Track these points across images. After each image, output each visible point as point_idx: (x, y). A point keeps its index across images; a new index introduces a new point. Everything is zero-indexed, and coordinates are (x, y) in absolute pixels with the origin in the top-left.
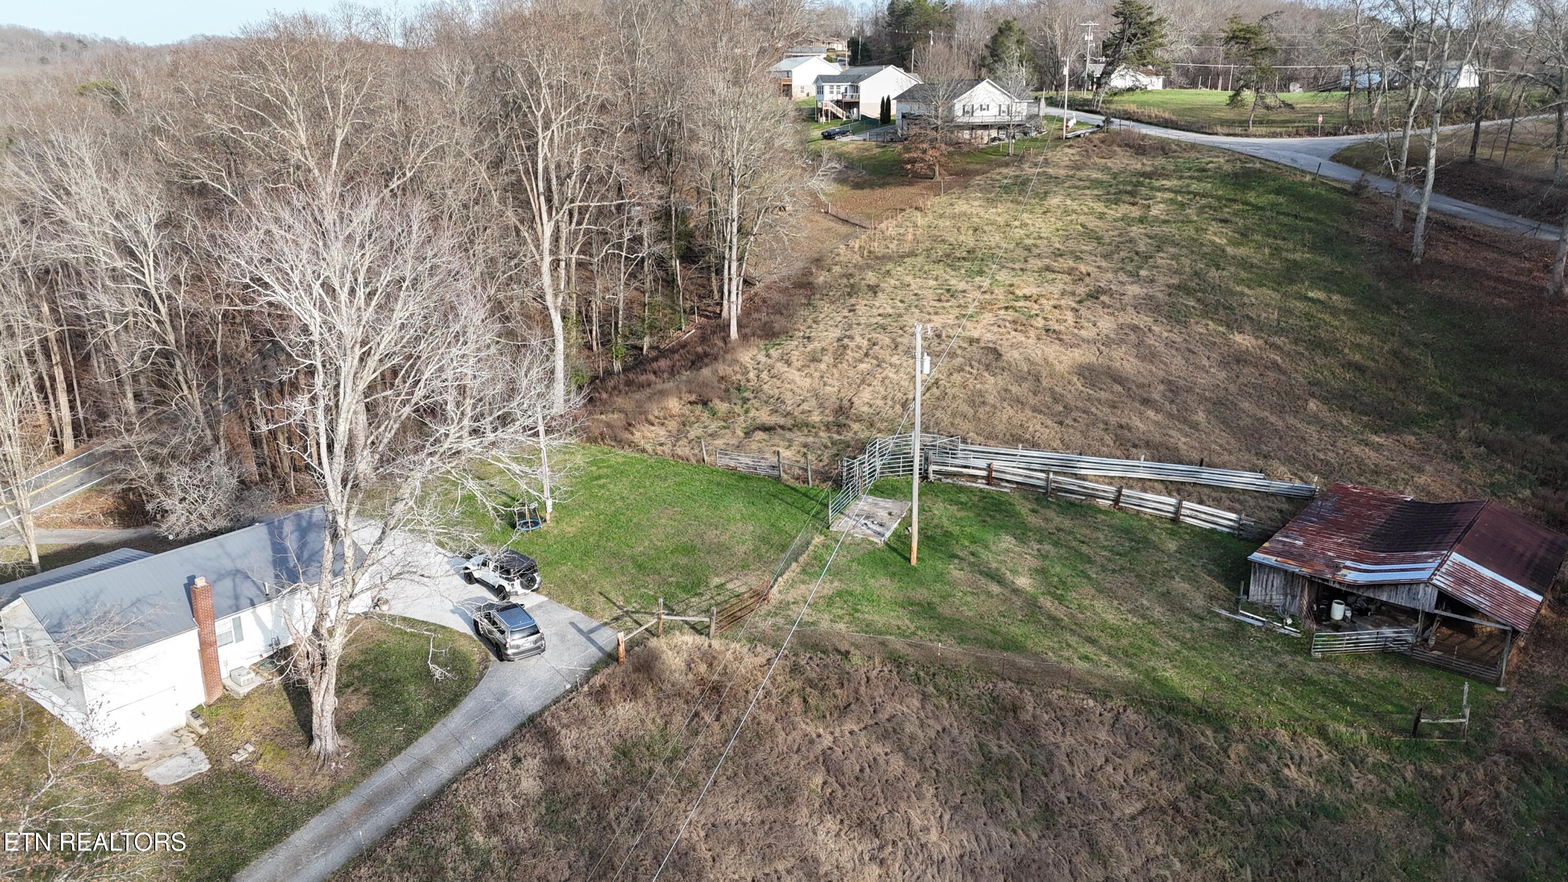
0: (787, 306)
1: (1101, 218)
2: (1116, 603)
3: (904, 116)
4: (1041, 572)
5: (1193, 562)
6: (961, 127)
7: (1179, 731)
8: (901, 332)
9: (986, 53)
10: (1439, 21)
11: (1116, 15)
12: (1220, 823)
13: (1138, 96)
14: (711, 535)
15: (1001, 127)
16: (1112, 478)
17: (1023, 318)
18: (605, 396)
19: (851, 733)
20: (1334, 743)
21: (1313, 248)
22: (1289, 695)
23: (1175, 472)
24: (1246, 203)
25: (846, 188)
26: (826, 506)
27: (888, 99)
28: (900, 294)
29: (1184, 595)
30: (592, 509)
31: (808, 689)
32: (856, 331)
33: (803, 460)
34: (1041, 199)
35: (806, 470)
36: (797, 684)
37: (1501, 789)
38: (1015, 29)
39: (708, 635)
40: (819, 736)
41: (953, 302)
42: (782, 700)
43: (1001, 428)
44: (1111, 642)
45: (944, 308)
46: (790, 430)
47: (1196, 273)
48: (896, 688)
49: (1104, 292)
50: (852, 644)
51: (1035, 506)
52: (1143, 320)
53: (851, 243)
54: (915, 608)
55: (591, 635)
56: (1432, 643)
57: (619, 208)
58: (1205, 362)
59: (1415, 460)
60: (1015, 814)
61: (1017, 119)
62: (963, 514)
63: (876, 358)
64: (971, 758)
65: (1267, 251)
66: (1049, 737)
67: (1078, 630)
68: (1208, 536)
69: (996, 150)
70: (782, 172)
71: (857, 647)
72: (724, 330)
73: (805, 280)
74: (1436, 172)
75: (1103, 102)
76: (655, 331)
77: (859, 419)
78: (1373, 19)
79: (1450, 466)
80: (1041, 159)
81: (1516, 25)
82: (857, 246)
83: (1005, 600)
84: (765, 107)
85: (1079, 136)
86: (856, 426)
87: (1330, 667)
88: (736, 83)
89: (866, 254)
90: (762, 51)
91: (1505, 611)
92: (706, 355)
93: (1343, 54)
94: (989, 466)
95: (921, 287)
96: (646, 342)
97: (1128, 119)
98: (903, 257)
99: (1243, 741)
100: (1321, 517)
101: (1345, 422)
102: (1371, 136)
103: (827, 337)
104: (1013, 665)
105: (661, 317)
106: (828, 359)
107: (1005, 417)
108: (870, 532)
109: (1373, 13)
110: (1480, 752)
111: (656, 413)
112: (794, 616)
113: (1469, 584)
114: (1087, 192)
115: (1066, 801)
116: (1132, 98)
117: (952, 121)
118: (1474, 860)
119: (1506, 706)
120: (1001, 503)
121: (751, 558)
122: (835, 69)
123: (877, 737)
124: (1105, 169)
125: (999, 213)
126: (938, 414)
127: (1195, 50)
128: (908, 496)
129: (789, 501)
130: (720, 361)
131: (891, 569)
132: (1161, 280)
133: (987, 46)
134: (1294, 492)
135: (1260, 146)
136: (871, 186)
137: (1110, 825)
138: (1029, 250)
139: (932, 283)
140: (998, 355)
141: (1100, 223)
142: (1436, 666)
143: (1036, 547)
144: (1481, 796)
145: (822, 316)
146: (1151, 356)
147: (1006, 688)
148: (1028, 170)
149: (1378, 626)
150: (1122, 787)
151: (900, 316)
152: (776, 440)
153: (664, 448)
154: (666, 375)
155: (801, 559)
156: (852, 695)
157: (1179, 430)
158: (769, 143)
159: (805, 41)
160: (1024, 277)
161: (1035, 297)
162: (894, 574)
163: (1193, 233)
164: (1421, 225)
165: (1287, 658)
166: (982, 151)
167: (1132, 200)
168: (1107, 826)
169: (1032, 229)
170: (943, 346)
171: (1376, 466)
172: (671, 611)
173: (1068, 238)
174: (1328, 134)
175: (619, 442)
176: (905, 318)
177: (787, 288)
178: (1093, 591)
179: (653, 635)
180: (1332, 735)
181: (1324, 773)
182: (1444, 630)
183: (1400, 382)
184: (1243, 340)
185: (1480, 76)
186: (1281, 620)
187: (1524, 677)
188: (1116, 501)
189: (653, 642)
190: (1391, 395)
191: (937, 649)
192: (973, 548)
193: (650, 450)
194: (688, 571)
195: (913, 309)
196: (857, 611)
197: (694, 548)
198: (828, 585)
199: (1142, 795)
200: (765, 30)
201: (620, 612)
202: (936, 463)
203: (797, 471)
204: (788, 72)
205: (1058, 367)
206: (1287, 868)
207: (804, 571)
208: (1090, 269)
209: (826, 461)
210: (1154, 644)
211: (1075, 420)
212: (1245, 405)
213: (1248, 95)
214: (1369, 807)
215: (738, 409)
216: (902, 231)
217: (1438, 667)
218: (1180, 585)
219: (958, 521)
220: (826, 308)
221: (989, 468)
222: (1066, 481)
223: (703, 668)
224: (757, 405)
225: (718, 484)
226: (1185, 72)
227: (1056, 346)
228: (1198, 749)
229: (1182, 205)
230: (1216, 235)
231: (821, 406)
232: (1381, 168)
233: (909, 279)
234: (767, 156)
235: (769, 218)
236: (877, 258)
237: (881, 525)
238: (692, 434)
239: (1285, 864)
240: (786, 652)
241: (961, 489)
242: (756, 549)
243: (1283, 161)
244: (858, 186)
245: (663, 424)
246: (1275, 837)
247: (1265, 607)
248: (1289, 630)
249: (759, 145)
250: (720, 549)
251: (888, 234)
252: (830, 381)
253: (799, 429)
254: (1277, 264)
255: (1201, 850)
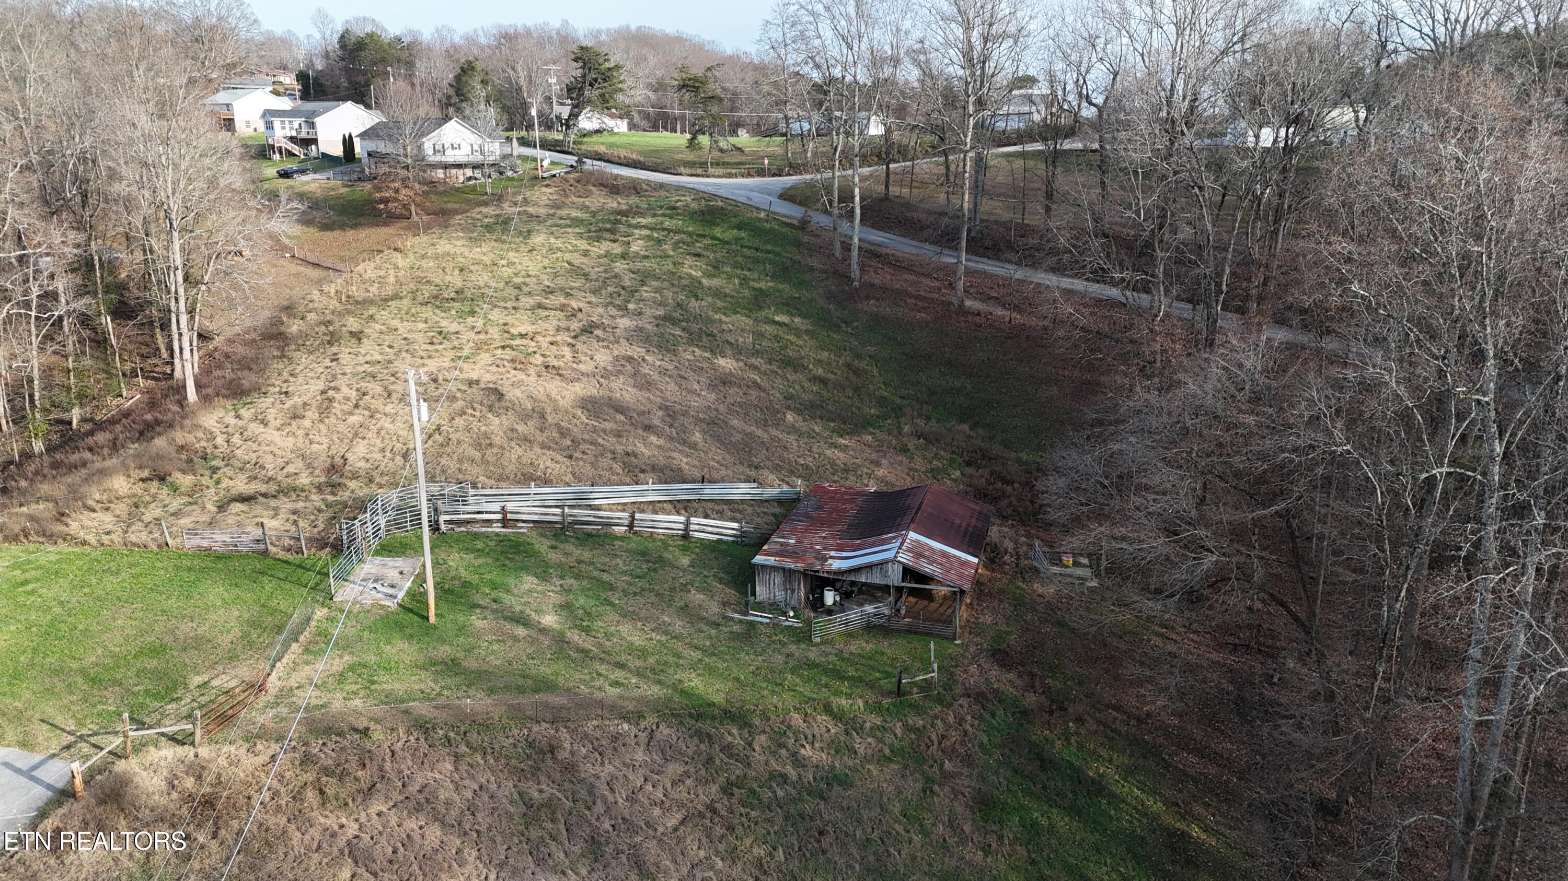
0: (256, 360)
1: (585, 255)
2: (639, 624)
3: (369, 155)
4: (566, 607)
5: (705, 573)
6: (434, 166)
7: (709, 736)
8: (393, 379)
9: (451, 92)
10: (849, 78)
11: (576, 60)
12: (753, 813)
13: (605, 138)
14: (186, 628)
15: (475, 167)
16: (625, 504)
17: (521, 357)
18: (23, 484)
19: (379, 815)
20: (837, 716)
21: (774, 277)
22: (798, 680)
23: (682, 491)
24: (713, 238)
25: (312, 230)
26: (327, 575)
27: (350, 136)
28: (388, 339)
29: (700, 606)
30: (19, 621)
31: (324, 779)
32: (341, 382)
33: (293, 529)
34: (525, 238)
35: (299, 539)
36: (309, 777)
37: (968, 727)
38: (479, 69)
39: (192, 744)
40: (342, 826)
41: (447, 344)
42: (294, 798)
43: (511, 469)
44: (638, 663)
45: (437, 351)
46: (274, 497)
47: (678, 305)
48: (425, 755)
49: (597, 327)
50: (371, 719)
51: (554, 543)
52: (637, 351)
53: (326, 288)
54: (439, 668)
55: (34, 773)
56: (903, 612)
57: (21, 259)
58: (696, 386)
59: (874, 456)
60: (562, 856)
61: (491, 158)
62: (481, 561)
63: (368, 409)
64: (512, 810)
65: (737, 281)
66: (588, 769)
67: (607, 658)
68: (715, 547)
69: (473, 189)
70: (232, 214)
71: (377, 721)
72: (178, 392)
73: (275, 330)
74: (862, 208)
75: (574, 143)
76: (84, 401)
77: (355, 476)
78: (798, 73)
79: (900, 458)
80: (520, 198)
81: (907, 82)
82: (333, 291)
83: (533, 641)
84: (202, 144)
85: (554, 176)
86: (353, 484)
87: (828, 649)
88: (162, 116)
89: (344, 299)
90: (191, 82)
91: (953, 576)
92: (158, 422)
93: (777, 104)
94: (503, 508)
95: (410, 331)
96: (76, 415)
97: (599, 160)
98: (386, 300)
99: (764, 732)
100: (807, 516)
101: (817, 429)
102: (808, 177)
103: (308, 390)
104: (546, 705)
105: (93, 384)
106: (312, 414)
107: (514, 457)
108: (380, 595)
109: (797, 69)
110: (949, 699)
111: (97, 496)
112: (299, 702)
113: (924, 557)
114: (569, 230)
115: (611, 829)
116: (601, 140)
117: (423, 160)
118: (956, 793)
119: (963, 656)
120: (519, 544)
121: (239, 648)
122: (285, 104)
123: (409, 812)
124: (584, 208)
125: (485, 251)
126: (444, 461)
127: (653, 96)
128: (419, 551)
129: (282, 576)
130: (178, 428)
131: (408, 631)
132: (649, 312)
133: (451, 85)
134: (783, 497)
135: (719, 185)
136: (342, 227)
137: (655, 842)
138: (519, 288)
139: (421, 326)
140: (500, 396)
141: (585, 260)
142: (910, 631)
143: (558, 583)
144: (955, 736)
145: (300, 368)
146: (646, 384)
147: (542, 730)
148: (508, 209)
149: (861, 605)
150: (662, 802)
151: (390, 362)
152: (258, 509)
153: (113, 536)
154: (106, 451)
155: (302, 638)
156: (377, 773)
157: (681, 451)
158: (212, 183)
159: (245, 72)
160: (518, 316)
161: (531, 334)
162: (412, 636)
163: (671, 267)
164: (855, 253)
165: (793, 648)
166: (458, 190)
167: (612, 237)
168: (652, 844)
169: (519, 267)
170: (441, 391)
171: (845, 464)
172: (141, 725)
173: (556, 275)
174: (774, 175)
175: (51, 537)
176: (396, 364)
177: (254, 341)
178: (617, 617)
179: (120, 757)
180: (835, 710)
181: (835, 747)
182: (912, 599)
183: (855, 391)
184: (726, 363)
185: (885, 125)
186: (785, 614)
187: (974, 628)
188: (631, 526)
189: (121, 766)
190: (849, 402)
191: (466, 705)
192: (494, 594)
193: (93, 541)
194: (159, 675)
195: (404, 354)
196: (373, 683)
197: (164, 647)
198: (337, 661)
199: (681, 805)
200: (193, 58)
201: (71, 739)
202: (447, 513)
203: (287, 542)
204: (228, 105)
205: (562, 402)
206: (812, 840)
207: (307, 650)
208: (581, 305)
209: (321, 526)
210: (679, 657)
211: (583, 453)
212: (735, 422)
213: (704, 140)
214: (872, 767)
215: (206, 481)
216: (382, 273)
217: (910, 632)
218: (696, 597)
219: (476, 570)
220: (303, 359)
221: (503, 511)
222: (582, 514)
223: (189, 783)
224: (230, 473)
225: (189, 569)
226: (646, 116)
227: (557, 382)
228: (727, 749)
229: (659, 242)
230: (692, 269)
231: (309, 466)
232: (819, 205)
233: (395, 323)
234: (212, 197)
235: (224, 264)
236: (357, 302)
237: (392, 586)
238: (148, 517)
239: (810, 837)
240: (293, 743)
241: (476, 536)
242: (245, 635)
243: (739, 199)
244: (326, 227)
245: (107, 509)
246: (800, 815)
247: (770, 605)
248: (793, 622)
249: (201, 184)
250: (198, 643)
251: (366, 276)
252: (317, 439)
253: (286, 495)
254: (746, 293)
255: (738, 843)
